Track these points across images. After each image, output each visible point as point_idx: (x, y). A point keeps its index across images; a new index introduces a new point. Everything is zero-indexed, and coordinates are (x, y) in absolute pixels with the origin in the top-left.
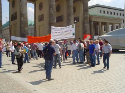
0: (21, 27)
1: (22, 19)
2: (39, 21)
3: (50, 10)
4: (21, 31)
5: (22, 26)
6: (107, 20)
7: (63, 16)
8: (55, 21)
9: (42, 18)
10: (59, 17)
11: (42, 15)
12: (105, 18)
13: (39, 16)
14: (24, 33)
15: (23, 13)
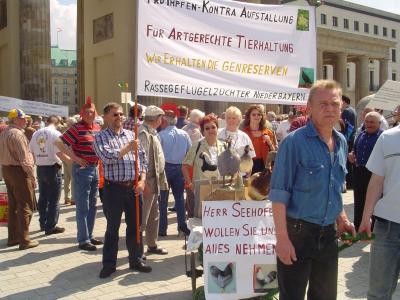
0: (22, 60)
1: (28, 25)
2: (95, 41)
4: (23, 76)
5: (27, 53)
6: (342, 43)
9: (106, 27)
12: (334, 38)
13: (94, 21)
14: (35, 82)
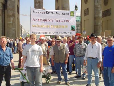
3: (95, 2)
7: (111, 9)
8: (101, 15)
9: (87, 12)
10: (107, 10)
11: (88, 9)
15: (65, 6)
